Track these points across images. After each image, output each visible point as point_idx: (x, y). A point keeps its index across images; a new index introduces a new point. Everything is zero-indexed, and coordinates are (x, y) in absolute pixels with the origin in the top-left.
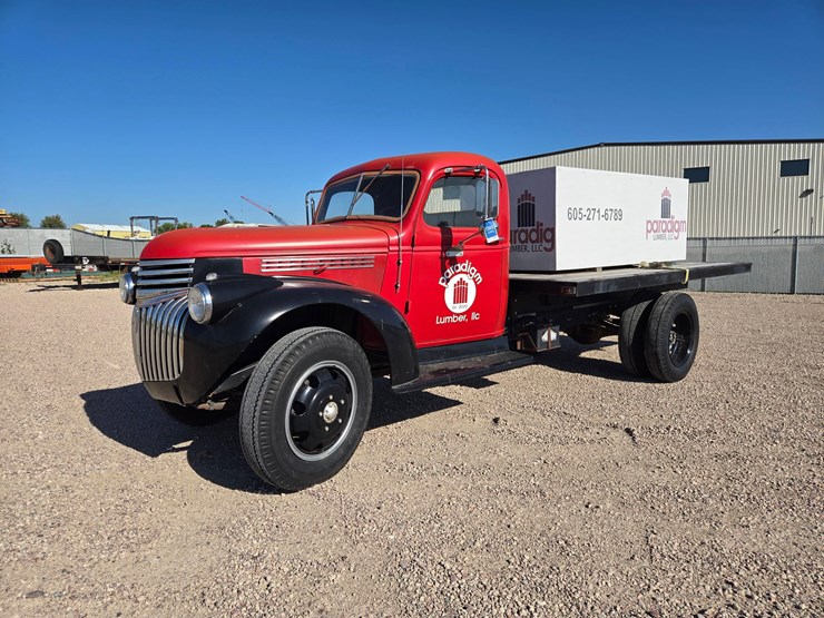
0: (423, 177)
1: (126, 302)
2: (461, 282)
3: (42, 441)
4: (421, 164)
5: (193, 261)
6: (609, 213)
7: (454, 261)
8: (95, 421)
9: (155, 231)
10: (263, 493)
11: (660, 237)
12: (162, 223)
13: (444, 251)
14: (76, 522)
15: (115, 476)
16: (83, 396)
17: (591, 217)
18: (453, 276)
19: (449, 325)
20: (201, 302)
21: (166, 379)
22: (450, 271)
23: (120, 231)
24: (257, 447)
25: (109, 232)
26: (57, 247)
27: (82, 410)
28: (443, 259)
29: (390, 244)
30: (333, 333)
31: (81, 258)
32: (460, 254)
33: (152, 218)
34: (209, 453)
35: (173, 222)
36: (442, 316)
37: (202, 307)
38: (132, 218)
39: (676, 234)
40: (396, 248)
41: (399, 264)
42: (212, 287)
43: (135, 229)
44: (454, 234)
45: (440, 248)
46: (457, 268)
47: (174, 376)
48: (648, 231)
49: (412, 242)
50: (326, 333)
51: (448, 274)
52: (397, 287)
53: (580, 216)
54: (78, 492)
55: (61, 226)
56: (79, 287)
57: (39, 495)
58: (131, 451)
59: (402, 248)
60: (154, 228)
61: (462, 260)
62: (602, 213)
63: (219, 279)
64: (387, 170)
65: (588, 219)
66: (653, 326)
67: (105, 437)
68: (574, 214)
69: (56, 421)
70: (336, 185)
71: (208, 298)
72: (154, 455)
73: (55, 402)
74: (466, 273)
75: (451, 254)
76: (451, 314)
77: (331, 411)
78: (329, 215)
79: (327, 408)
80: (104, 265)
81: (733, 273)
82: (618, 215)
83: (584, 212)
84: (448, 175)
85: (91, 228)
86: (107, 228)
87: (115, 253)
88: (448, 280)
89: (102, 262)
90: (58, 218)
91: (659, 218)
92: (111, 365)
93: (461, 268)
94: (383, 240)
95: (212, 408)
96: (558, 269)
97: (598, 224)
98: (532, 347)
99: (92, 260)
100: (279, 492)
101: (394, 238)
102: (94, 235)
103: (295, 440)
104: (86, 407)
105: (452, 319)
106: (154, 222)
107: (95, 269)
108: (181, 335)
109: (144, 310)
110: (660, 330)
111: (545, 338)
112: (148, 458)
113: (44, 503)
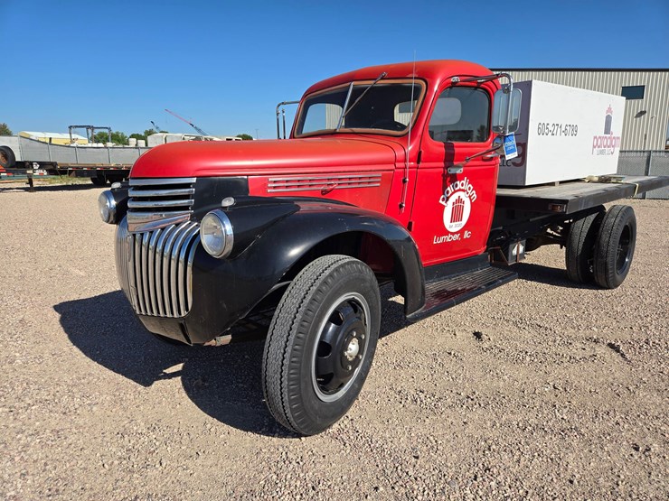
0: (429, 87)
1: (107, 222)
2: (459, 200)
3: (20, 366)
4: (426, 74)
5: (194, 180)
7: (454, 178)
8: (75, 340)
9: (91, 139)
10: (281, 436)
11: (602, 152)
12: (97, 132)
13: (446, 167)
14: (77, 486)
15: (109, 412)
16: (57, 308)
17: (555, 132)
18: (453, 193)
19: (445, 244)
20: (217, 233)
21: (169, 315)
22: (450, 189)
23: (61, 138)
24: (286, 398)
25: (50, 139)
26: (9, 154)
27: (58, 326)
28: (445, 176)
29: (396, 161)
30: (353, 262)
31: (31, 163)
32: (459, 171)
33: (88, 127)
34: (204, 380)
35: (107, 131)
36: (440, 235)
37: (220, 239)
38: (70, 127)
39: (612, 149)
40: (402, 165)
41: (404, 181)
42: (232, 214)
43: (74, 136)
44: (456, 150)
45: (442, 164)
46: (457, 186)
47: (180, 313)
48: (594, 147)
49: (418, 158)
50: (348, 263)
51: (448, 192)
52: (401, 206)
53: (546, 131)
54: (72, 439)
55: (9, 134)
56: (31, 189)
57: (27, 445)
58: (120, 378)
59: (408, 164)
60: (90, 135)
61: (460, 177)
63: (237, 204)
64: (382, 79)
65: (553, 134)
66: (605, 238)
67: (88, 360)
68: (543, 129)
69: (32, 339)
70: (316, 96)
71: (228, 228)
72: (147, 383)
73: (28, 316)
74: (463, 191)
75: (452, 171)
76: (447, 233)
77: (353, 347)
78: (307, 129)
79: (350, 346)
80: (53, 169)
81: (661, 186)
83: (551, 128)
84: (454, 84)
85: (35, 135)
86: (49, 135)
87: (61, 159)
88: (448, 198)
89: (51, 167)
90: (4, 126)
91: (603, 134)
92: (77, 271)
93: (459, 187)
94: (388, 155)
95: (218, 344)
96: (527, 184)
98: (503, 261)
99: (42, 165)
100: (299, 436)
101: (400, 154)
102: (38, 141)
103: (319, 382)
104: (62, 321)
105: (448, 238)
106: (90, 131)
107: (46, 174)
108: (190, 264)
109: (138, 236)
110: (611, 243)
111: (515, 252)
112: (141, 388)
113: (35, 457)
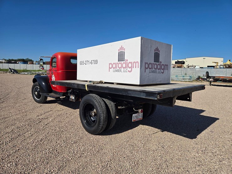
6: (93, 61)
62: (90, 62)
82: (96, 62)
97: (89, 65)
